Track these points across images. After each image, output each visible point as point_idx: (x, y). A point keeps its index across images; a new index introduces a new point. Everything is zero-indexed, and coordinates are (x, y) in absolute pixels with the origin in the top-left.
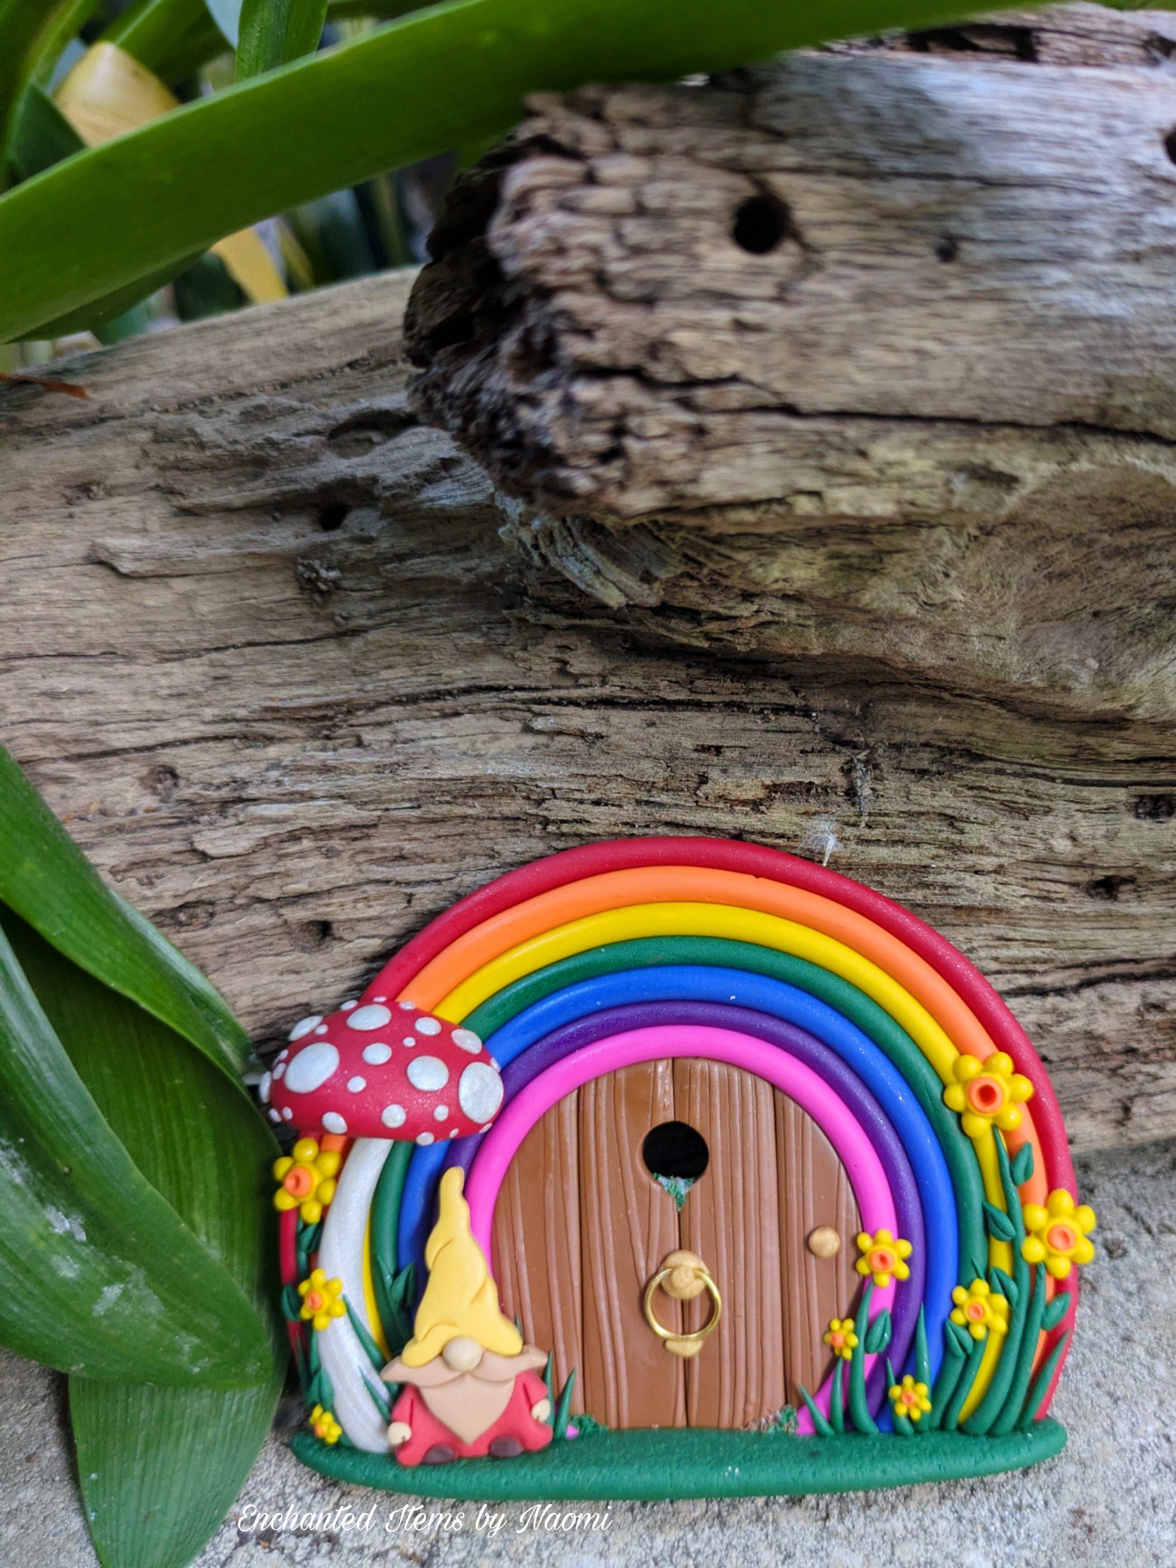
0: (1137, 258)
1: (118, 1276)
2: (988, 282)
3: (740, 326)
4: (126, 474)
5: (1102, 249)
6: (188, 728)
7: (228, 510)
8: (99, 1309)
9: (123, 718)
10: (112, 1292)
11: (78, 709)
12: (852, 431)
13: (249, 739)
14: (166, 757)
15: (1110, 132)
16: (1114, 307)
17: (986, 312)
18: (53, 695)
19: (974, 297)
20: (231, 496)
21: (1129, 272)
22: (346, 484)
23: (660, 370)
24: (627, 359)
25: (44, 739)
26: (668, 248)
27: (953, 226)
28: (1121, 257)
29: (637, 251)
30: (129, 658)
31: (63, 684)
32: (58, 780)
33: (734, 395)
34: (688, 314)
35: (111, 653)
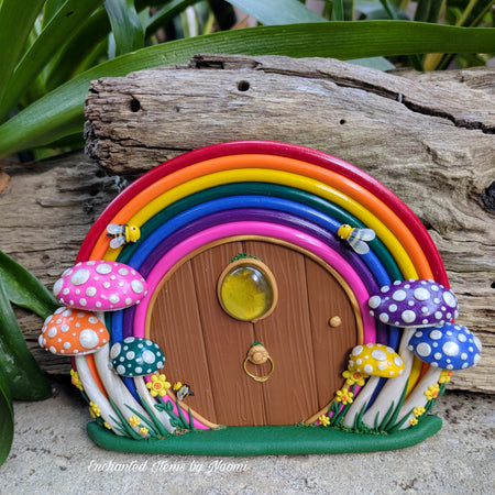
0: (226, 112)
1: (20, 374)
2: (187, 117)
3: (129, 127)
4: (50, 182)
5: (216, 110)
6: (53, 246)
7: (70, 191)
8: (15, 381)
9: (39, 243)
10: (18, 377)
11: (28, 240)
12: (162, 152)
13: (67, 249)
14: (47, 253)
15: (222, 84)
16: (220, 123)
17: (187, 124)
18: (23, 236)
19: (183, 120)
20: (71, 187)
21: (224, 115)
22: (97, 184)
23: (114, 137)
24: (107, 135)
25: (20, 247)
26: (113, 111)
27: (178, 105)
28: (222, 112)
29: (107, 111)
30: (42, 228)
31: (26, 234)
32: (22, 258)
33: (130, 142)
34: (118, 124)
35: (38, 227)
